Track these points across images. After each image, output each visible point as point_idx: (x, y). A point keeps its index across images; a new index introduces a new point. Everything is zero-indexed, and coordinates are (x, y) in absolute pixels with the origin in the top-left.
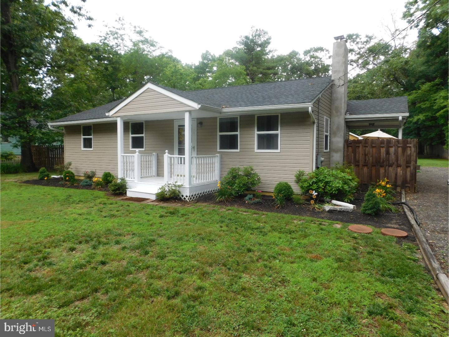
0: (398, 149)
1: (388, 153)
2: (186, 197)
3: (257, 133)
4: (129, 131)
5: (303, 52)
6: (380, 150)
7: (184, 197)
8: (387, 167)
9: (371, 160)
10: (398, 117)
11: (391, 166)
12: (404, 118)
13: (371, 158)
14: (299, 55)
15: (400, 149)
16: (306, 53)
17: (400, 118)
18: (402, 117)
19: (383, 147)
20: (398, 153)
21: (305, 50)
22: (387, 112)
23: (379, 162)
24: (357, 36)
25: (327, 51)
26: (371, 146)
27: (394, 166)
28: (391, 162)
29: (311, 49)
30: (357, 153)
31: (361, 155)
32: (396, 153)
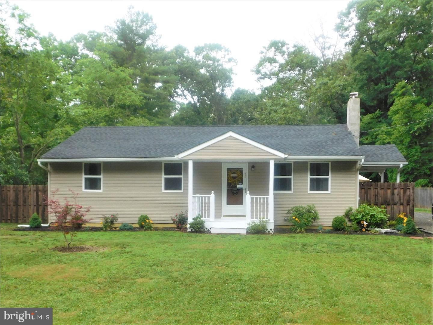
0: (400, 191)
1: (393, 194)
2: (270, 231)
3: (309, 177)
4: (162, 172)
5: (194, 49)
6: (387, 191)
7: (268, 231)
8: (393, 205)
9: (380, 200)
10: (400, 165)
11: (395, 204)
12: (404, 166)
13: (380, 198)
14: (188, 52)
15: (402, 191)
16: (198, 51)
17: (401, 166)
18: (403, 165)
19: (389, 189)
20: (400, 194)
21: (197, 46)
22: (390, 160)
23: (387, 201)
24: (283, 44)
25: (227, 50)
26: (380, 188)
27: (398, 205)
28: (395, 202)
29: (206, 46)
30: (369, 194)
31: (372, 196)
32: (399, 194)
